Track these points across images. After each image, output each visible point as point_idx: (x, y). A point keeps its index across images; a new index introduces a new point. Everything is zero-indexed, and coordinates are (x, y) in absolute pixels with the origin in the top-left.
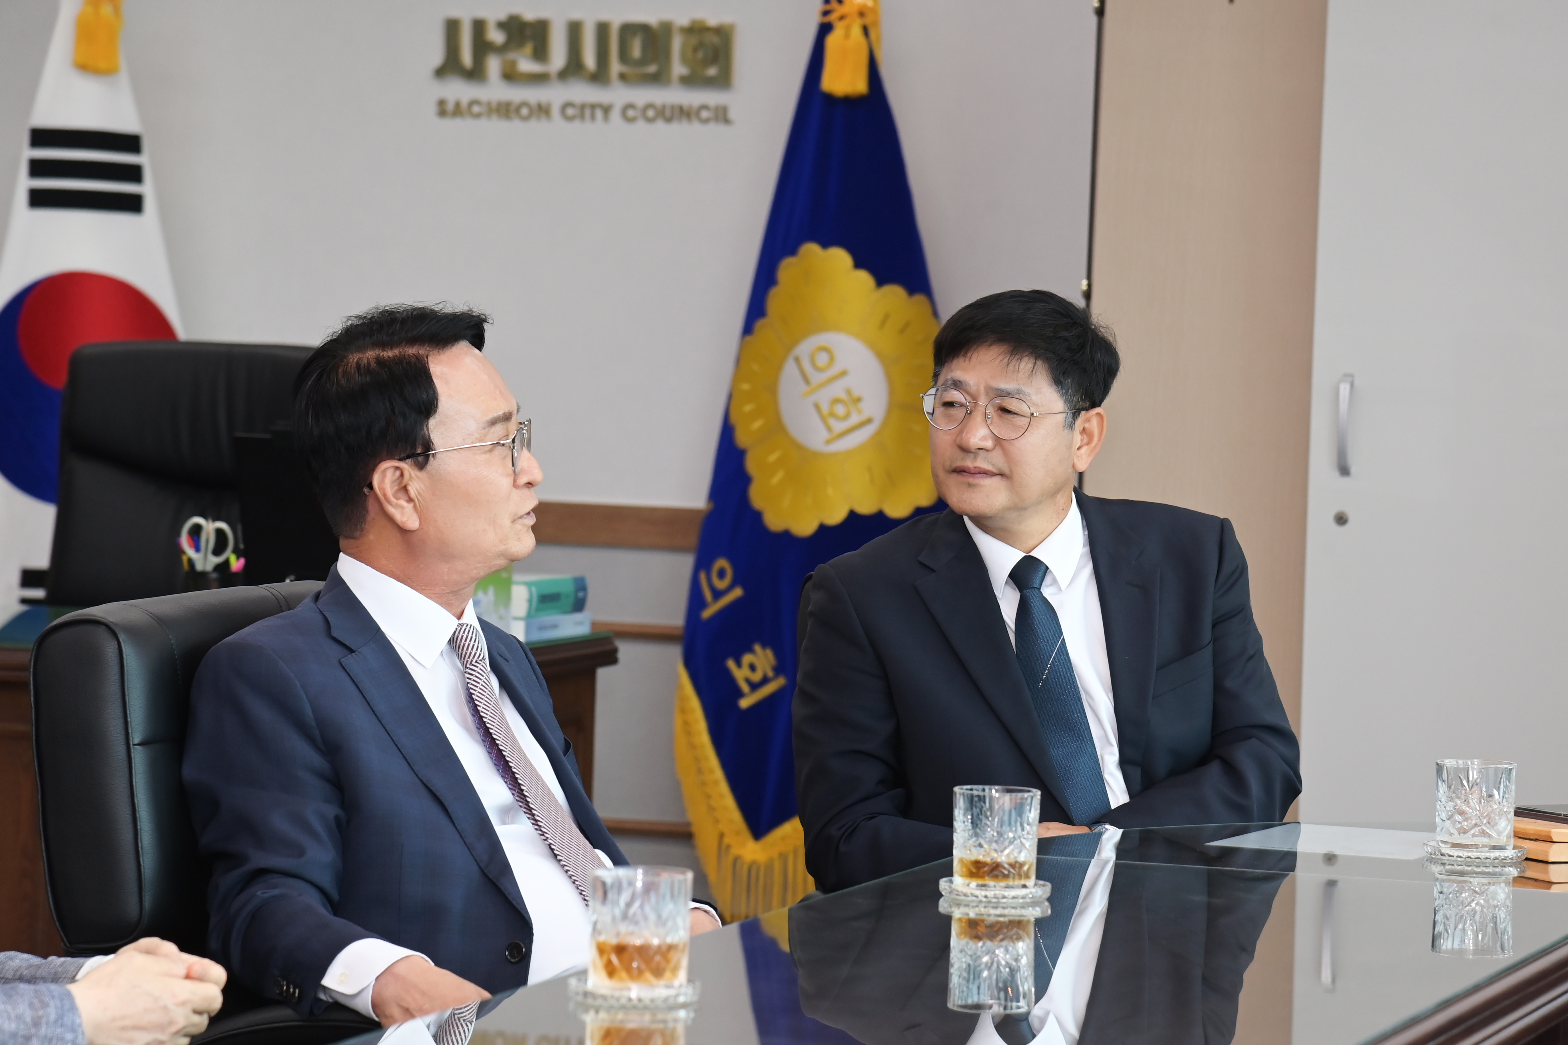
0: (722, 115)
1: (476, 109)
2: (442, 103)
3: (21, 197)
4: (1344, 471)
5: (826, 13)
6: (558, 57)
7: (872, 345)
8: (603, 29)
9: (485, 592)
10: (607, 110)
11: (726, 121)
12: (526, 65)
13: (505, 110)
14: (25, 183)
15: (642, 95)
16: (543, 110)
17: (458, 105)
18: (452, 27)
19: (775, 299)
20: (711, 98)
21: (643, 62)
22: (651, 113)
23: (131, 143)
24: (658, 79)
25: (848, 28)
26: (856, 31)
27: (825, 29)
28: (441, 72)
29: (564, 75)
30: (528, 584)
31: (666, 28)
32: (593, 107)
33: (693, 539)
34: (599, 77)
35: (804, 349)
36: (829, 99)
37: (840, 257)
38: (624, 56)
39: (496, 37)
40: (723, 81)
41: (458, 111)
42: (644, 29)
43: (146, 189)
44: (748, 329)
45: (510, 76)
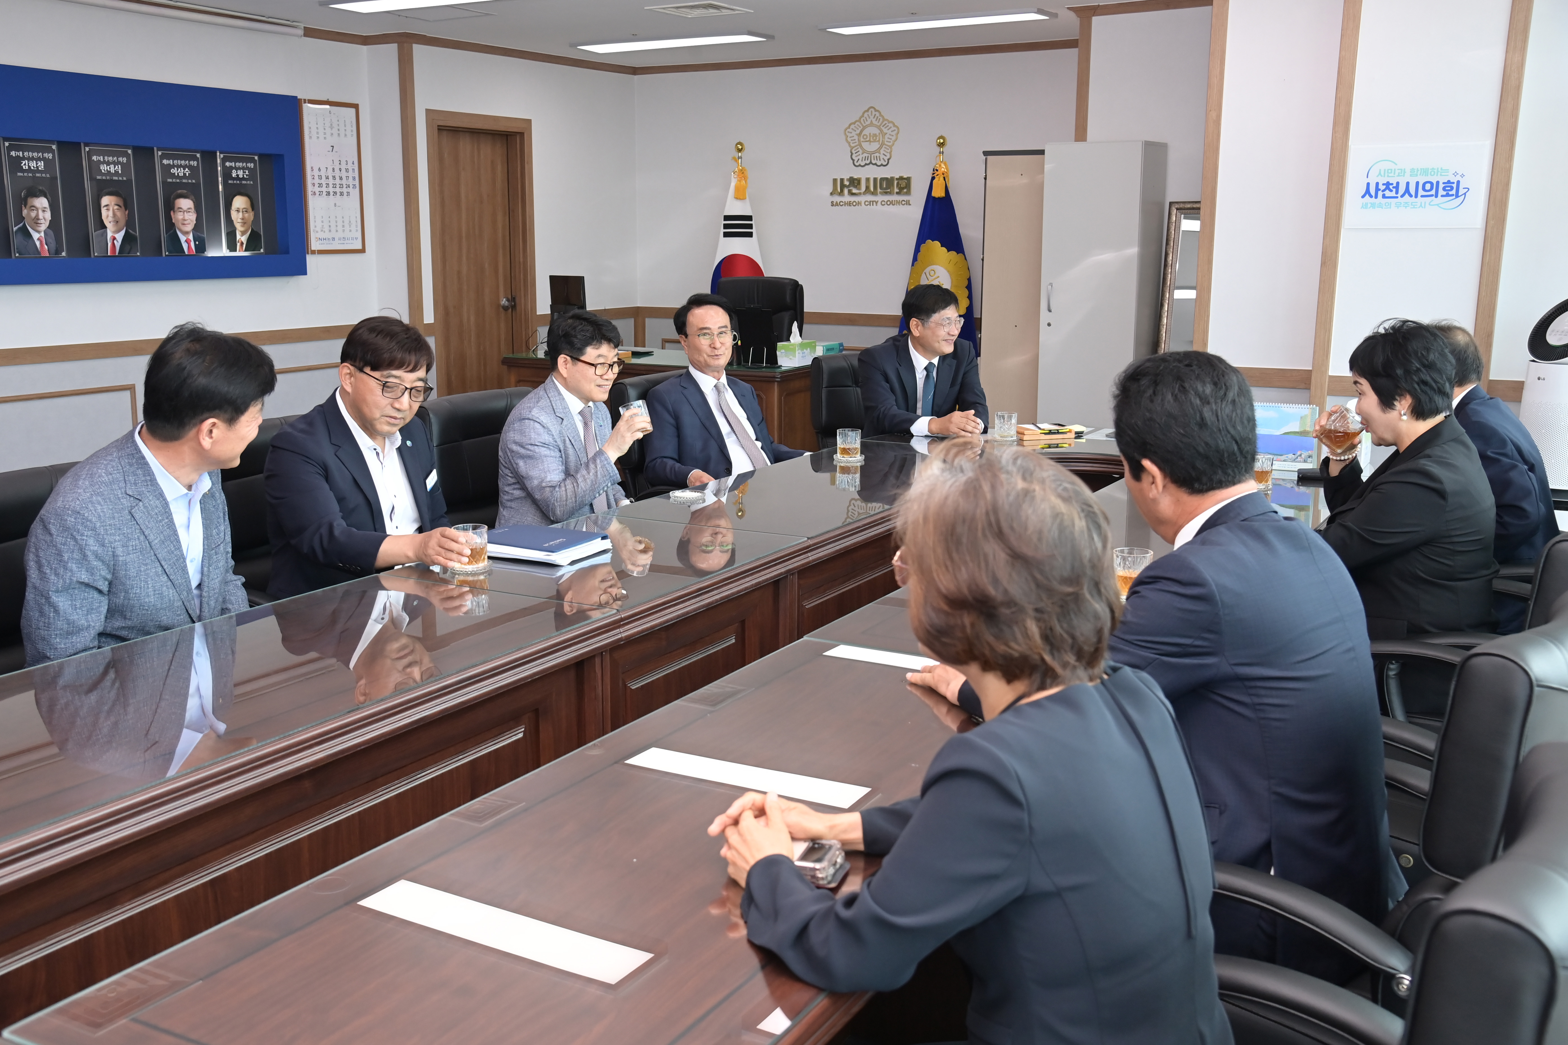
0: (908, 203)
1: (841, 204)
2: (832, 202)
3: (722, 234)
4: (1050, 311)
5: (933, 174)
6: (863, 188)
7: (946, 269)
8: (875, 179)
9: (807, 350)
10: (877, 203)
11: (910, 205)
12: (854, 191)
13: (849, 204)
14: (723, 230)
15: (886, 198)
16: (859, 203)
17: (837, 203)
18: (835, 180)
19: (920, 255)
20: (905, 198)
21: (886, 188)
22: (889, 203)
23: (750, 218)
24: (890, 193)
25: (939, 178)
26: (942, 179)
27: (933, 178)
28: (831, 194)
29: (865, 193)
30: (823, 346)
31: (892, 178)
32: (873, 201)
33: (898, 324)
34: (874, 193)
35: (927, 270)
36: (934, 198)
37: (937, 244)
38: (881, 188)
39: (847, 183)
40: (908, 193)
41: (837, 204)
42: (887, 179)
43: (754, 230)
44: (913, 265)
45: (851, 194)
